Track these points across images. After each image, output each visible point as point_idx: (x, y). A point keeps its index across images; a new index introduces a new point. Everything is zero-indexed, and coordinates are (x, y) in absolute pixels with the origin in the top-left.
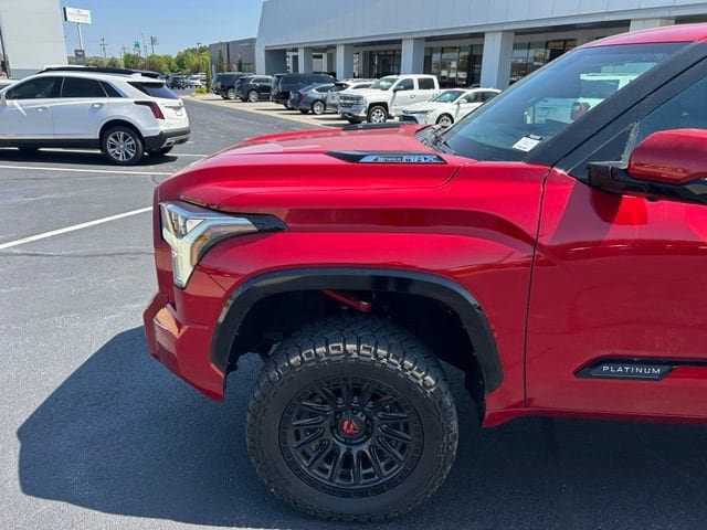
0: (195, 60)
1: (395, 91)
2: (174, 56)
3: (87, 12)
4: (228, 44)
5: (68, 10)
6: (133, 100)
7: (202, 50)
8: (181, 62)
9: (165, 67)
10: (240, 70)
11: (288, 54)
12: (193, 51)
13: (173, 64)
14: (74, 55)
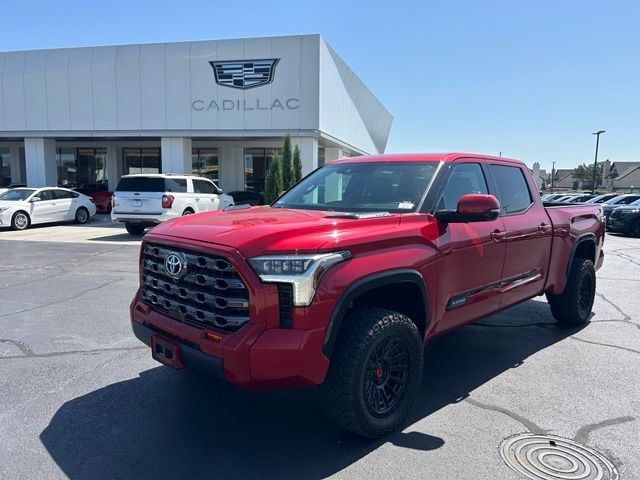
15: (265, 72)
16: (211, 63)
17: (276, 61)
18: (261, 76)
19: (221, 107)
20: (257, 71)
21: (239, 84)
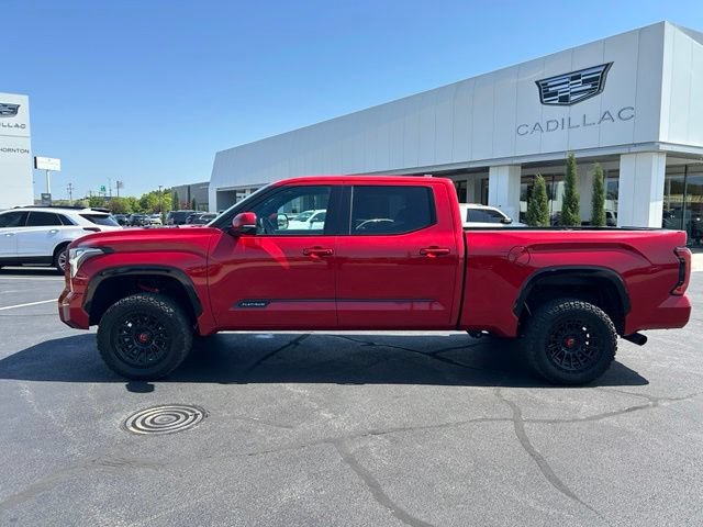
0: (157, 201)
1: (312, 222)
2: (139, 198)
3: (58, 161)
4: (189, 187)
5: (38, 159)
6: (81, 227)
7: (166, 192)
8: (144, 203)
9: (128, 207)
10: (194, 209)
11: (238, 195)
12: (157, 193)
13: (137, 205)
14: (40, 198)
15: (594, 82)
16: (537, 83)
17: (607, 66)
18: (589, 87)
19: (544, 128)
20: (585, 82)
21: (564, 100)
